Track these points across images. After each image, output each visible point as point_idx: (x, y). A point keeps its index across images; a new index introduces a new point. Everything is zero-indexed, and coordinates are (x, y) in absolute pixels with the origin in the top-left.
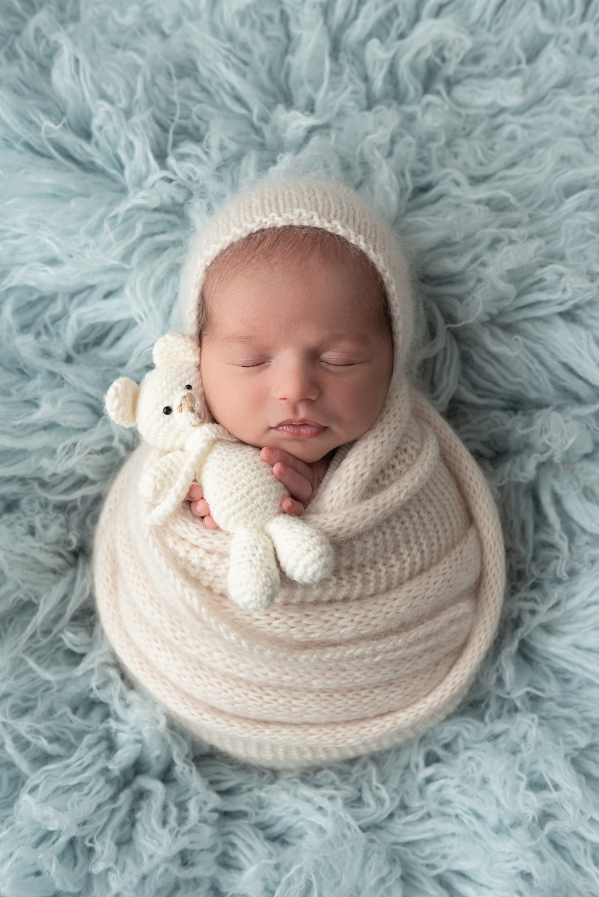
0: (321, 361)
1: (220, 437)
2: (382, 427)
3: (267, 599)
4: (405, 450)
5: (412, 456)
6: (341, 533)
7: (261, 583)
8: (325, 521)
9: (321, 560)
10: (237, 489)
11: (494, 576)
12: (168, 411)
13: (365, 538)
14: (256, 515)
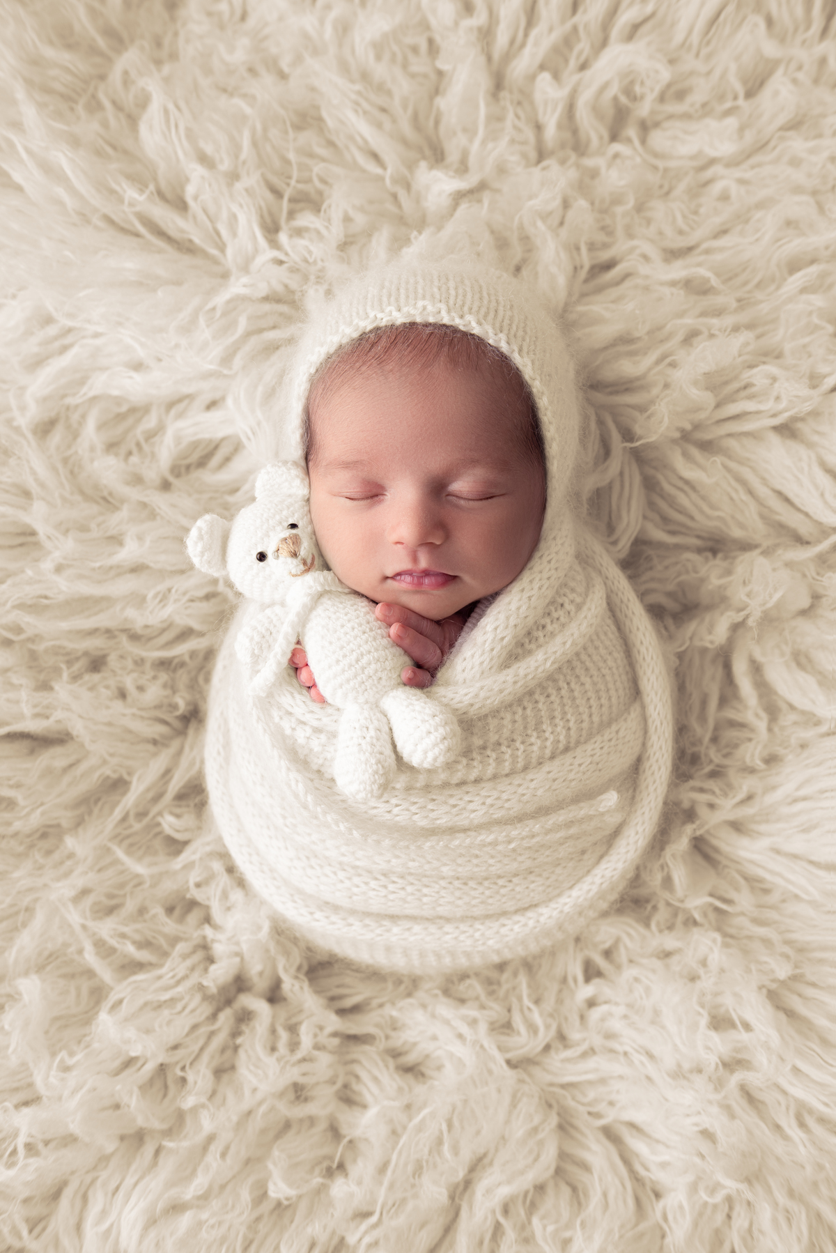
0: (448, 495)
1: (327, 589)
2: (530, 578)
3: (379, 788)
4: (562, 605)
5: (569, 613)
6: (472, 709)
7: (370, 771)
8: (455, 695)
9: (444, 744)
10: (345, 656)
11: (657, 761)
12: (262, 557)
13: (502, 714)
14: (368, 688)
